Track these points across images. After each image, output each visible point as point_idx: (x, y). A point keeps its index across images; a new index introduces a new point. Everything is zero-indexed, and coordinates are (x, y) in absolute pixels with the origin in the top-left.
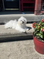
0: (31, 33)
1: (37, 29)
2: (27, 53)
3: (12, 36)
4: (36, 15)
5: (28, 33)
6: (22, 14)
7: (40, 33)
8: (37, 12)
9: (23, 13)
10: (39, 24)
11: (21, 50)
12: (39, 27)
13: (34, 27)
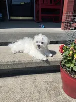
0: (57, 61)
1: (67, 56)
2: (51, 96)
3: (24, 67)
4: (65, 29)
5: (52, 61)
6: (40, 27)
7: (72, 63)
8: (65, 25)
9: (41, 25)
10: (72, 48)
11: (39, 92)
12: (71, 52)
13: (61, 52)
